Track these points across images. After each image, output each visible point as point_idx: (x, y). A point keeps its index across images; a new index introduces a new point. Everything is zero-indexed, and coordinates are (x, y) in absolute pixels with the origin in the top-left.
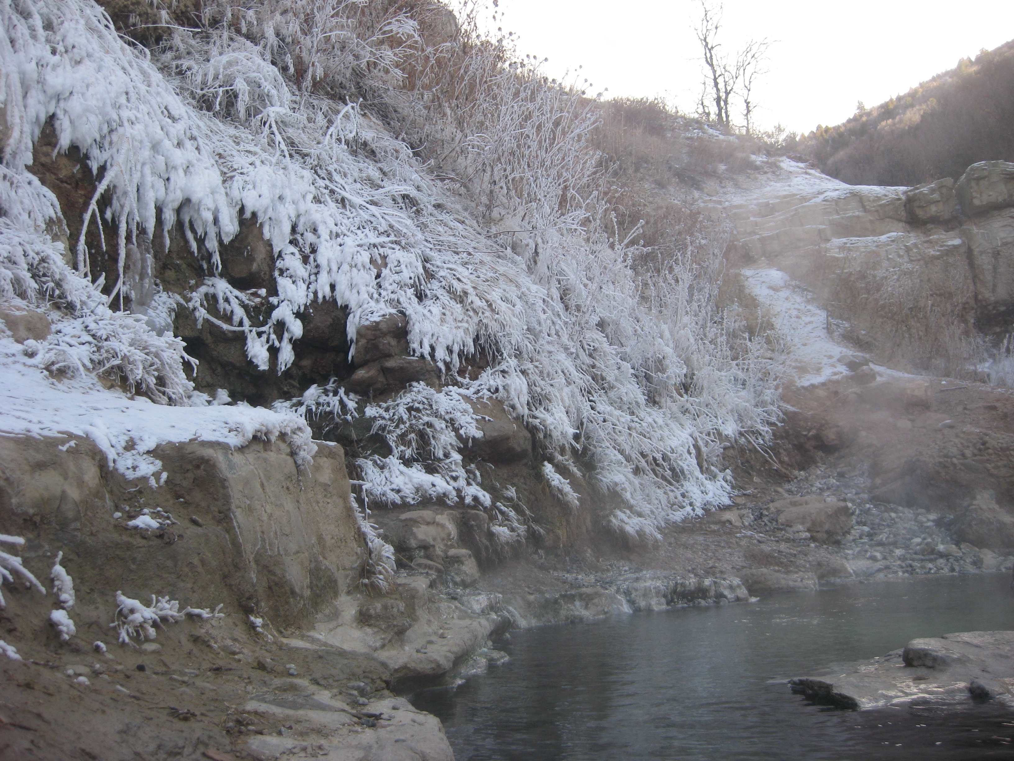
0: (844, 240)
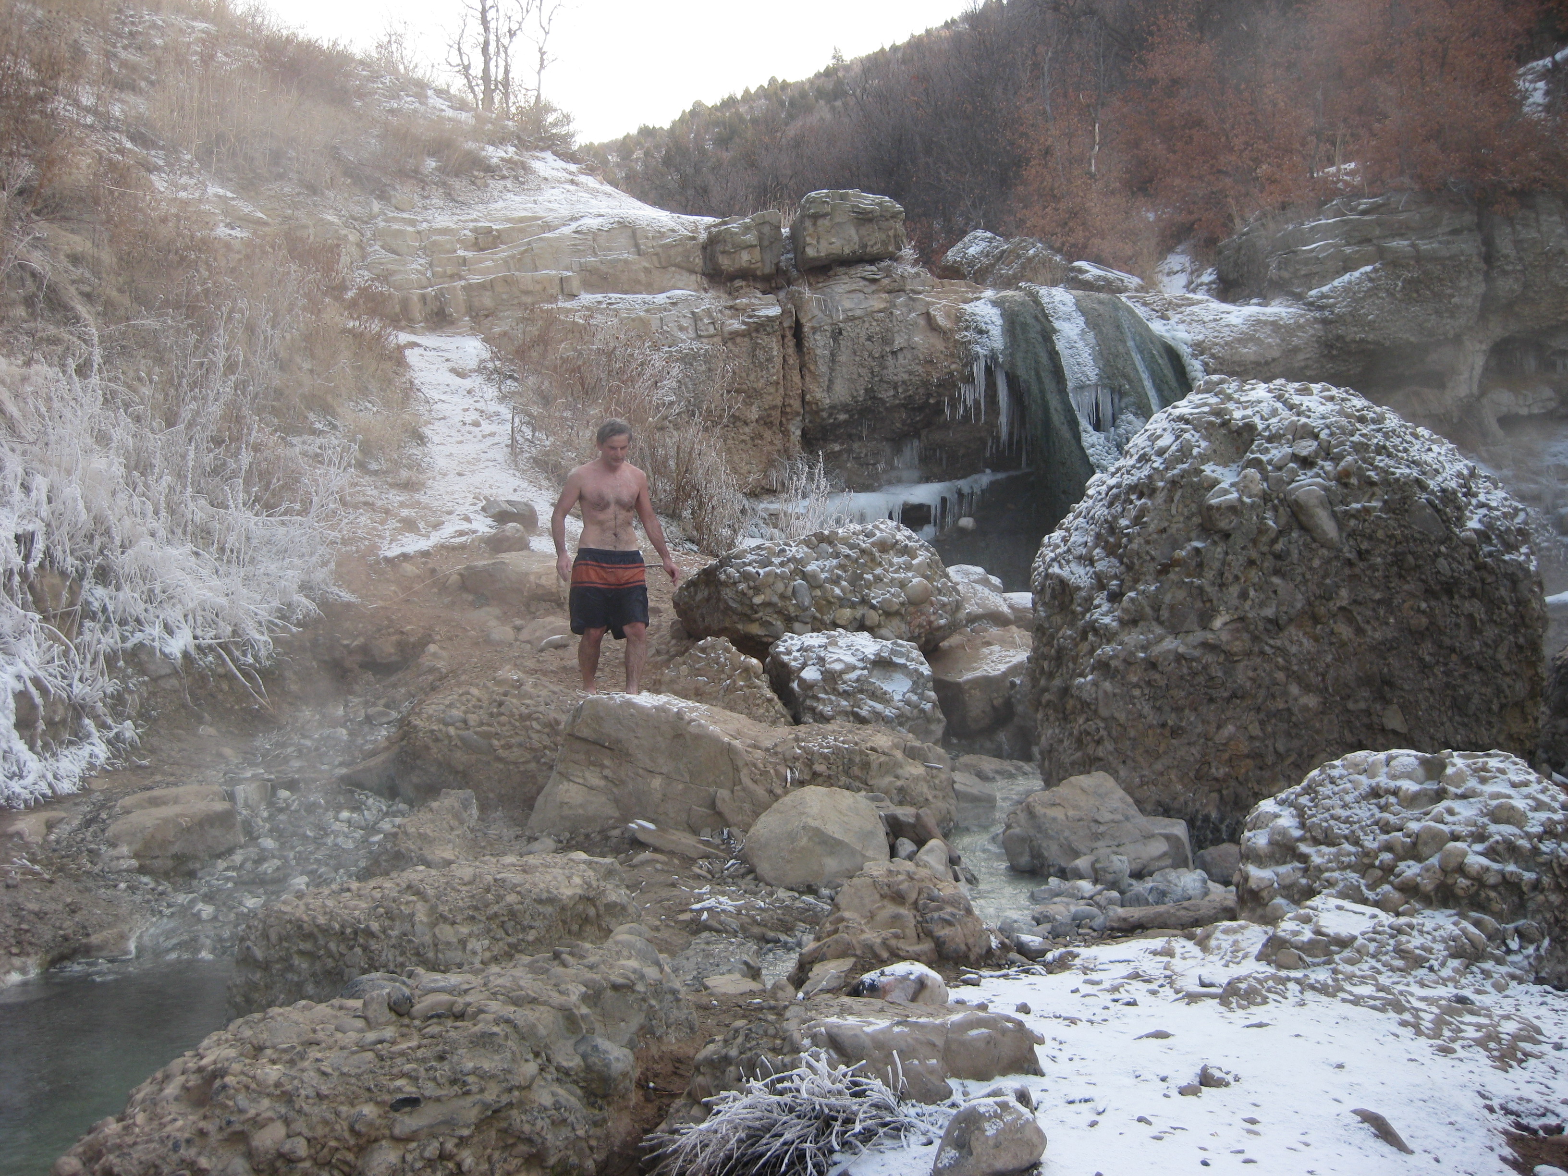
0: (599, 297)
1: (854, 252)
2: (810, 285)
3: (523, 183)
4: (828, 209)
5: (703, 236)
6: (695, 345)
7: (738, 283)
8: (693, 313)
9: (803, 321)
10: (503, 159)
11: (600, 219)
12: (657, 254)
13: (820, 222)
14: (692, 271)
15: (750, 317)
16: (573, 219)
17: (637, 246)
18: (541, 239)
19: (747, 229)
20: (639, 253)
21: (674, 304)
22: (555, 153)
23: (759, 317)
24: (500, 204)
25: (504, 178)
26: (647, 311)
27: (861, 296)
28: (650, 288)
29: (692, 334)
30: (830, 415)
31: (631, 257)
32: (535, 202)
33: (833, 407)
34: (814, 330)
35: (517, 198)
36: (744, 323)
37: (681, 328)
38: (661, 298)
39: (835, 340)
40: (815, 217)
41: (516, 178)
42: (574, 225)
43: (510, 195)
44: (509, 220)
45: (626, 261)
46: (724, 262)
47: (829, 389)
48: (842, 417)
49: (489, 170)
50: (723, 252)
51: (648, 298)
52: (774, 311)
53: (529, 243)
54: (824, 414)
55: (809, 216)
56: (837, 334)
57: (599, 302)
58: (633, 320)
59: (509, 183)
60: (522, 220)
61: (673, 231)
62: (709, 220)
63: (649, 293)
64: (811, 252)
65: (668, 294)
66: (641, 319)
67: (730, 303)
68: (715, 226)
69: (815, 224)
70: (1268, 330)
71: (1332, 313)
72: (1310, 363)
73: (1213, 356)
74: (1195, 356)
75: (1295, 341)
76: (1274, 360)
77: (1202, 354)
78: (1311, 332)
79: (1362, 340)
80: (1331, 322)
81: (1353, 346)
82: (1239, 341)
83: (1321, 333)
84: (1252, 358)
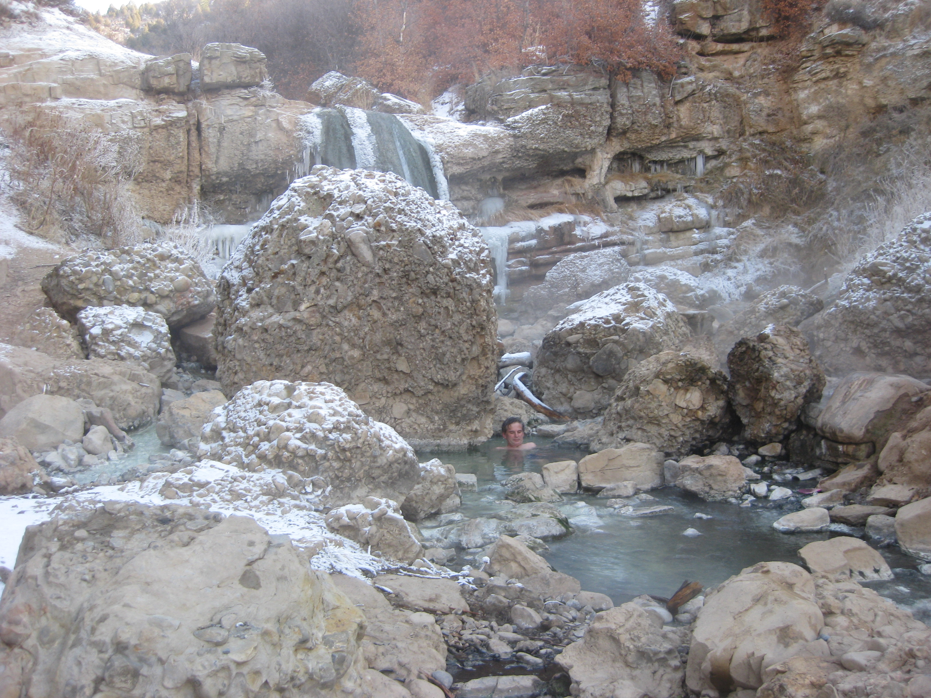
0: (74, 100)
1: (234, 81)
2: (208, 99)
3: (34, 27)
4: (218, 54)
5: (143, 67)
6: (131, 132)
7: (163, 96)
8: (131, 113)
9: (202, 121)
10: (23, 11)
11: (78, 53)
12: (112, 76)
13: (213, 61)
14: (133, 87)
15: (168, 117)
16: (61, 51)
17: (100, 70)
18: (38, 63)
19: (168, 64)
20: (101, 75)
21: (120, 107)
22: (61, 9)
23: (172, 117)
24: (18, 39)
25: (22, 22)
26: (102, 110)
27: (238, 107)
28: (107, 96)
29: (130, 125)
30: (217, 178)
31: (95, 77)
32: (40, 39)
33: (218, 173)
34: (209, 126)
35: (29, 36)
36: (165, 121)
37: (123, 122)
38: (112, 103)
39: (221, 133)
40: (210, 58)
41: (30, 23)
42: (61, 55)
43: (25, 34)
44: (21, 49)
45: (92, 79)
46: (154, 83)
47: (216, 162)
48: (225, 179)
49: (12, 17)
50: (153, 77)
51: (104, 102)
52: (183, 114)
53: (31, 65)
54: (213, 177)
55: (207, 58)
56: (222, 130)
57: (73, 104)
58: (93, 115)
59: (25, 26)
60: (29, 50)
61: (123, 62)
62: (148, 57)
63: (106, 99)
64: (207, 80)
65: (117, 101)
66: (98, 115)
67: (157, 108)
68: (150, 61)
69: (210, 63)
70: (481, 139)
71: (520, 131)
72: (505, 160)
73: (447, 153)
74: (437, 153)
75: (497, 147)
76: (484, 157)
77: (441, 152)
78: (507, 142)
79: (536, 149)
80: (519, 137)
81: (531, 151)
82: (464, 145)
83: (513, 143)
84: (471, 156)
